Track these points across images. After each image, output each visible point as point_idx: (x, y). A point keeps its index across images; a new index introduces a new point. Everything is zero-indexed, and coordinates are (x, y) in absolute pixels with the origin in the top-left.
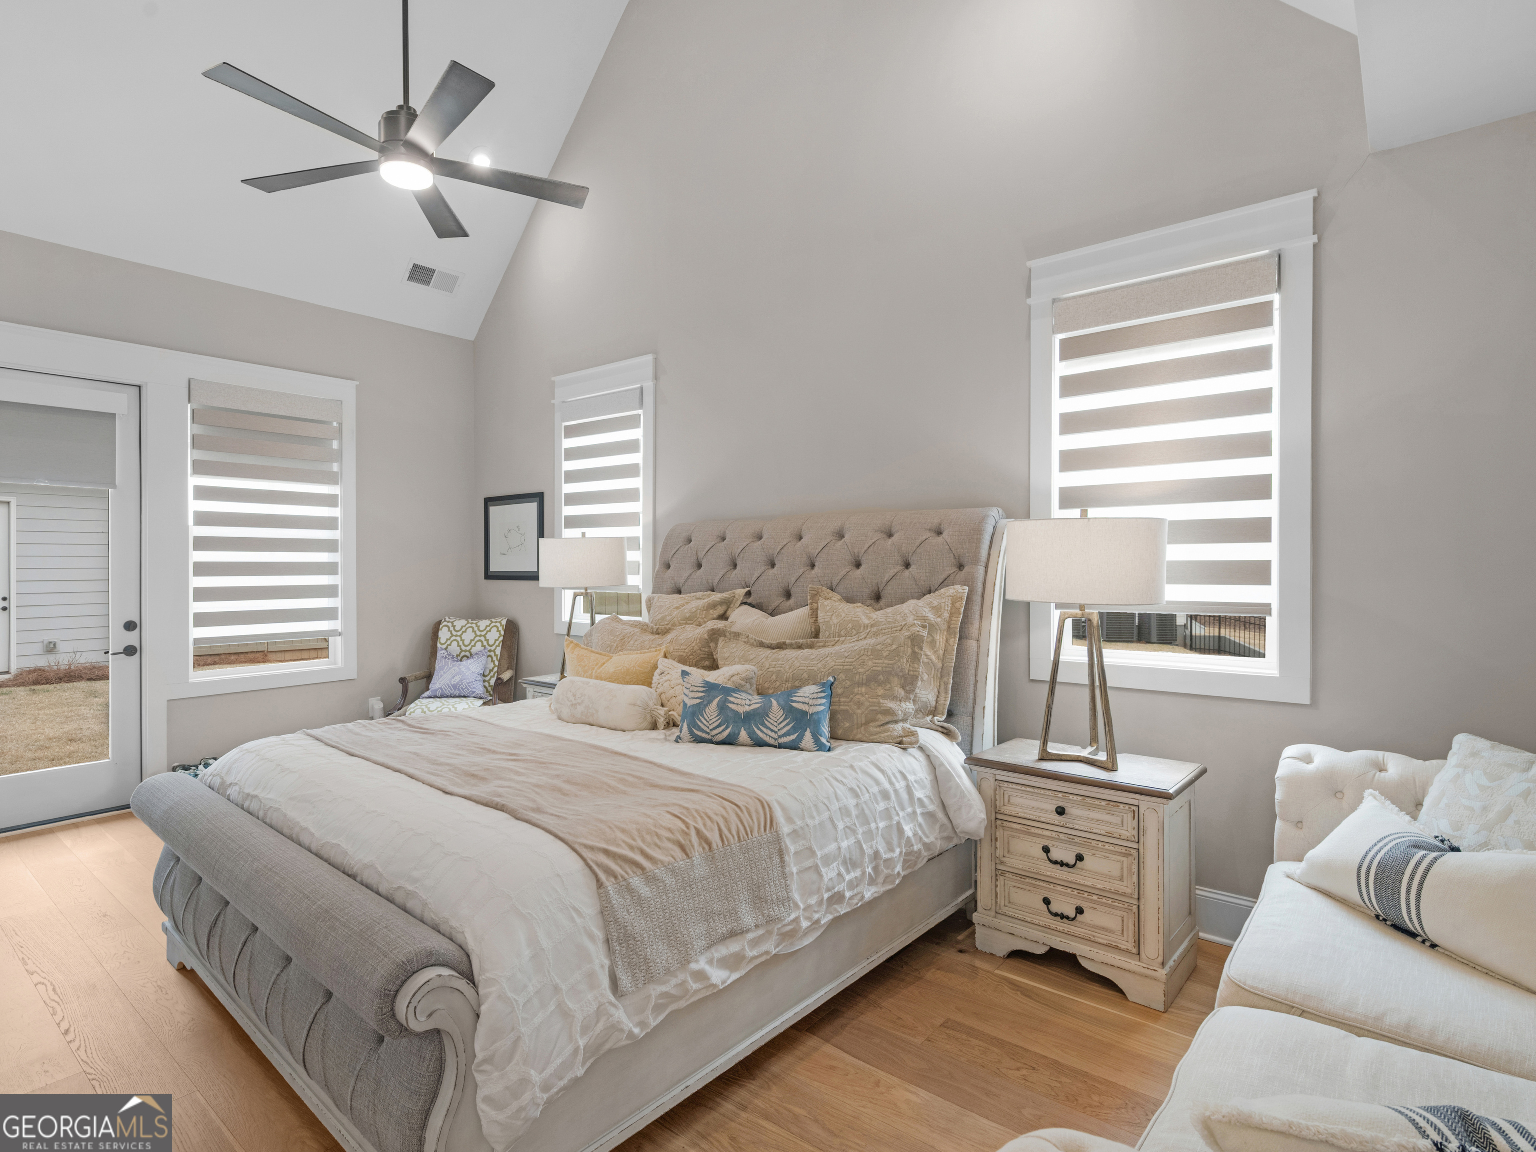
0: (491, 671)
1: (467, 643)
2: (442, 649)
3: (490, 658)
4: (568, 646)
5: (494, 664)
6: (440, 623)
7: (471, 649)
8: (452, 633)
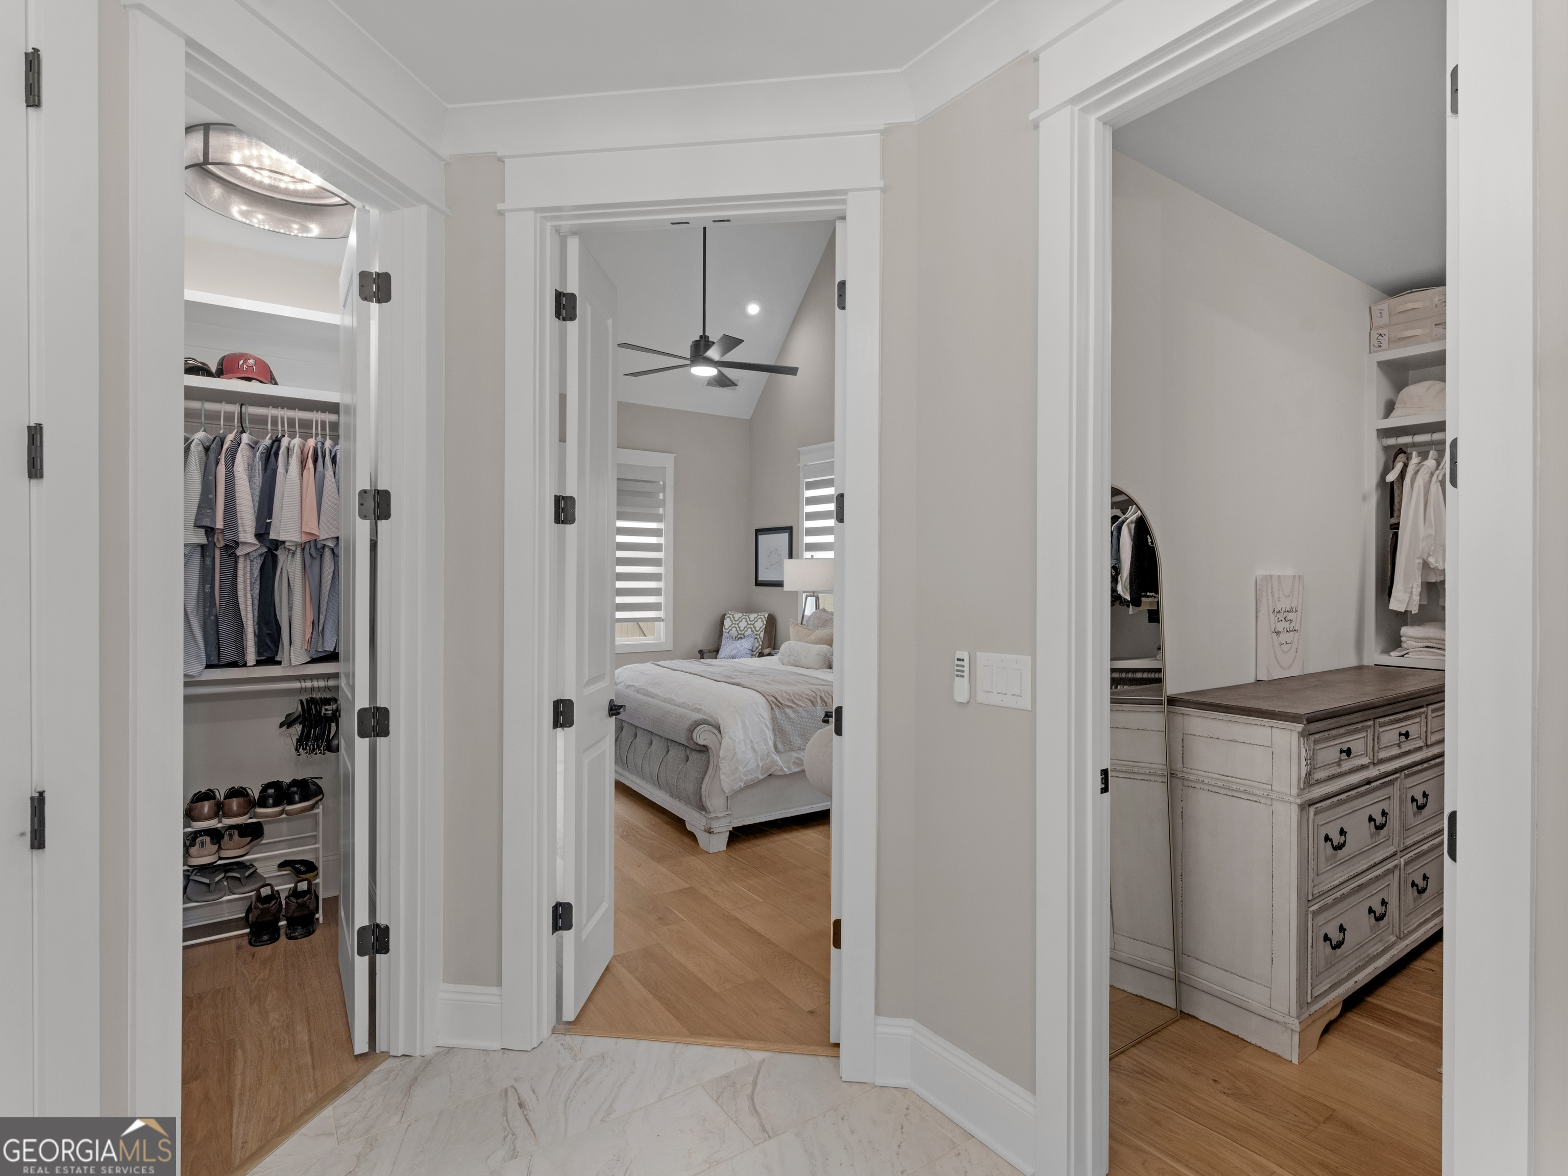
0: (757, 648)
1: (742, 629)
2: (726, 632)
3: (756, 640)
4: (791, 625)
5: (759, 644)
6: (725, 615)
7: (744, 633)
8: (732, 622)
